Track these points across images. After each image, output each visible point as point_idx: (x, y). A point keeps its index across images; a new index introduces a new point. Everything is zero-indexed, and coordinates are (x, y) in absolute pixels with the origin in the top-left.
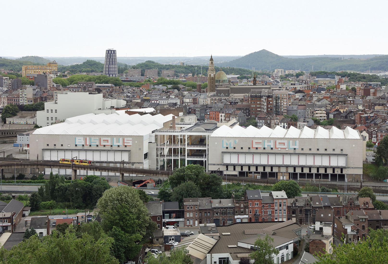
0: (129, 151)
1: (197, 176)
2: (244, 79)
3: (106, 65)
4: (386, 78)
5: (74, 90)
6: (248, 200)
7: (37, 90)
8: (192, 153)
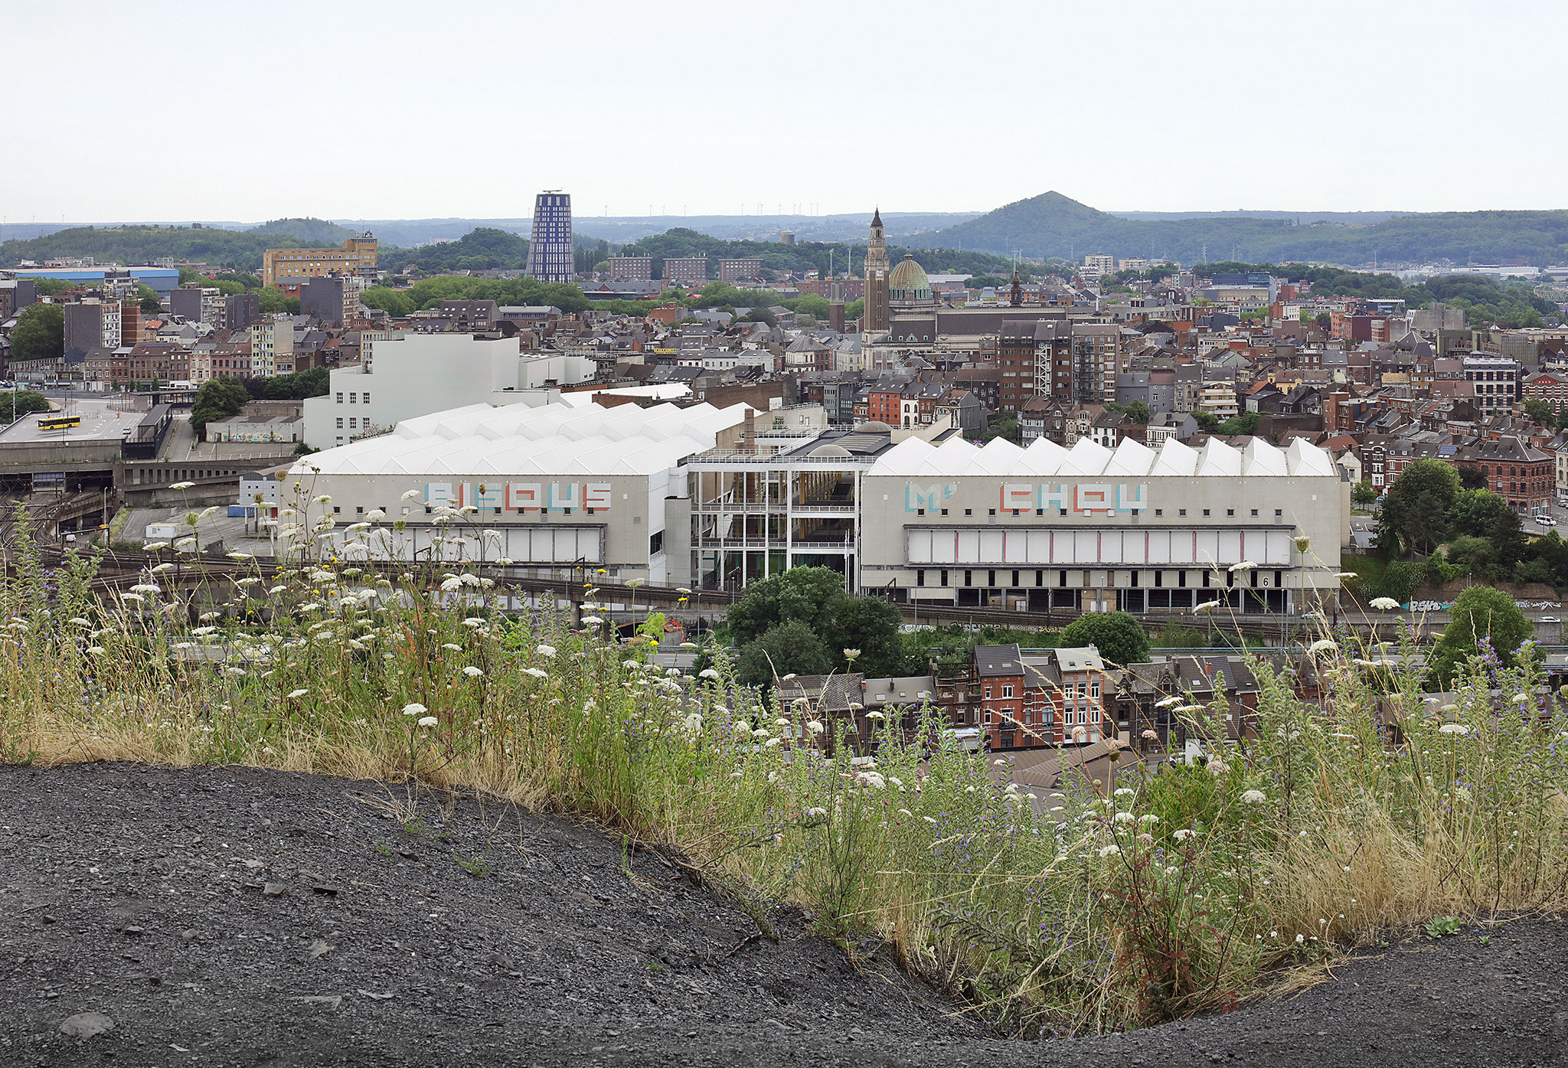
0: (601, 527)
1: (820, 604)
2: (986, 288)
3: (536, 244)
4: (1420, 286)
5: (430, 328)
6: (981, 678)
7: (309, 329)
8: (811, 532)
